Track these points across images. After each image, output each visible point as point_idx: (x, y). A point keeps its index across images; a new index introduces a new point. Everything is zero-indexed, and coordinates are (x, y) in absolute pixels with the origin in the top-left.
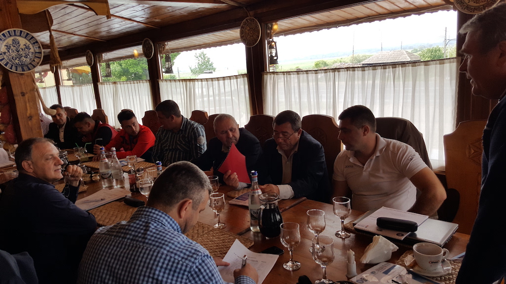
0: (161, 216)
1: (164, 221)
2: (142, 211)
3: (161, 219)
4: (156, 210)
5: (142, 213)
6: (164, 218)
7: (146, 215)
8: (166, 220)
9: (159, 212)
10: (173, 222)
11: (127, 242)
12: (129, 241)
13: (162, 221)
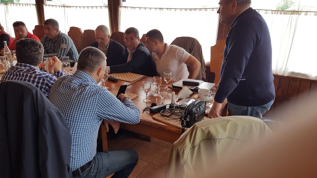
0: (87, 76)
1: (89, 79)
2: (78, 72)
3: (88, 77)
4: (85, 73)
5: (78, 73)
6: (89, 77)
7: (80, 74)
8: (90, 79)
9: (87, 74)
10: (93, 80)
11: (69, 83)
12: (70, 83)
13: (88, 79)
